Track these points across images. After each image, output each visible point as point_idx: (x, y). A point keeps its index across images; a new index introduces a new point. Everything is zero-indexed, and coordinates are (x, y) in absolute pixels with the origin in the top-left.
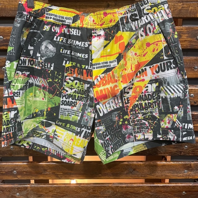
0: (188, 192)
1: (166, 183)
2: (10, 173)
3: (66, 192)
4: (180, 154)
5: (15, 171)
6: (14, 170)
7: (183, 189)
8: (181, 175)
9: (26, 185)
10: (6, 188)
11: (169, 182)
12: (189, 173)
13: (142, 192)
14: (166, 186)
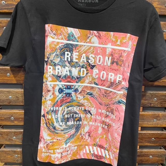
0: (157, 139)
2: (8, 119)
4: (150, 105)
5: (12, 118)
6: (12, 116)
7: (152, 136)
10: (4, 132)
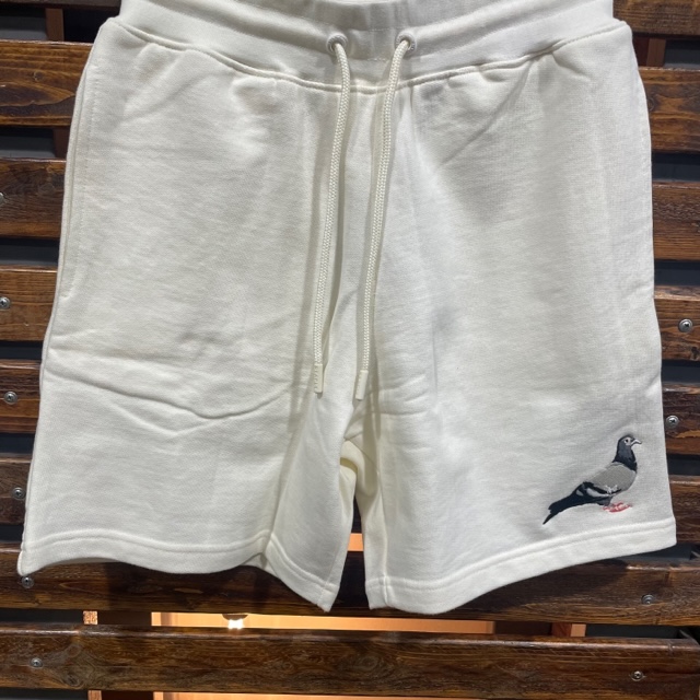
1: (574, 639)
3: (213, 659)
8: (631, 609)
9: (68, 629)
11: (586, 634)
12: (661, 604)
13: (489, 667)
14: (573, 649)
